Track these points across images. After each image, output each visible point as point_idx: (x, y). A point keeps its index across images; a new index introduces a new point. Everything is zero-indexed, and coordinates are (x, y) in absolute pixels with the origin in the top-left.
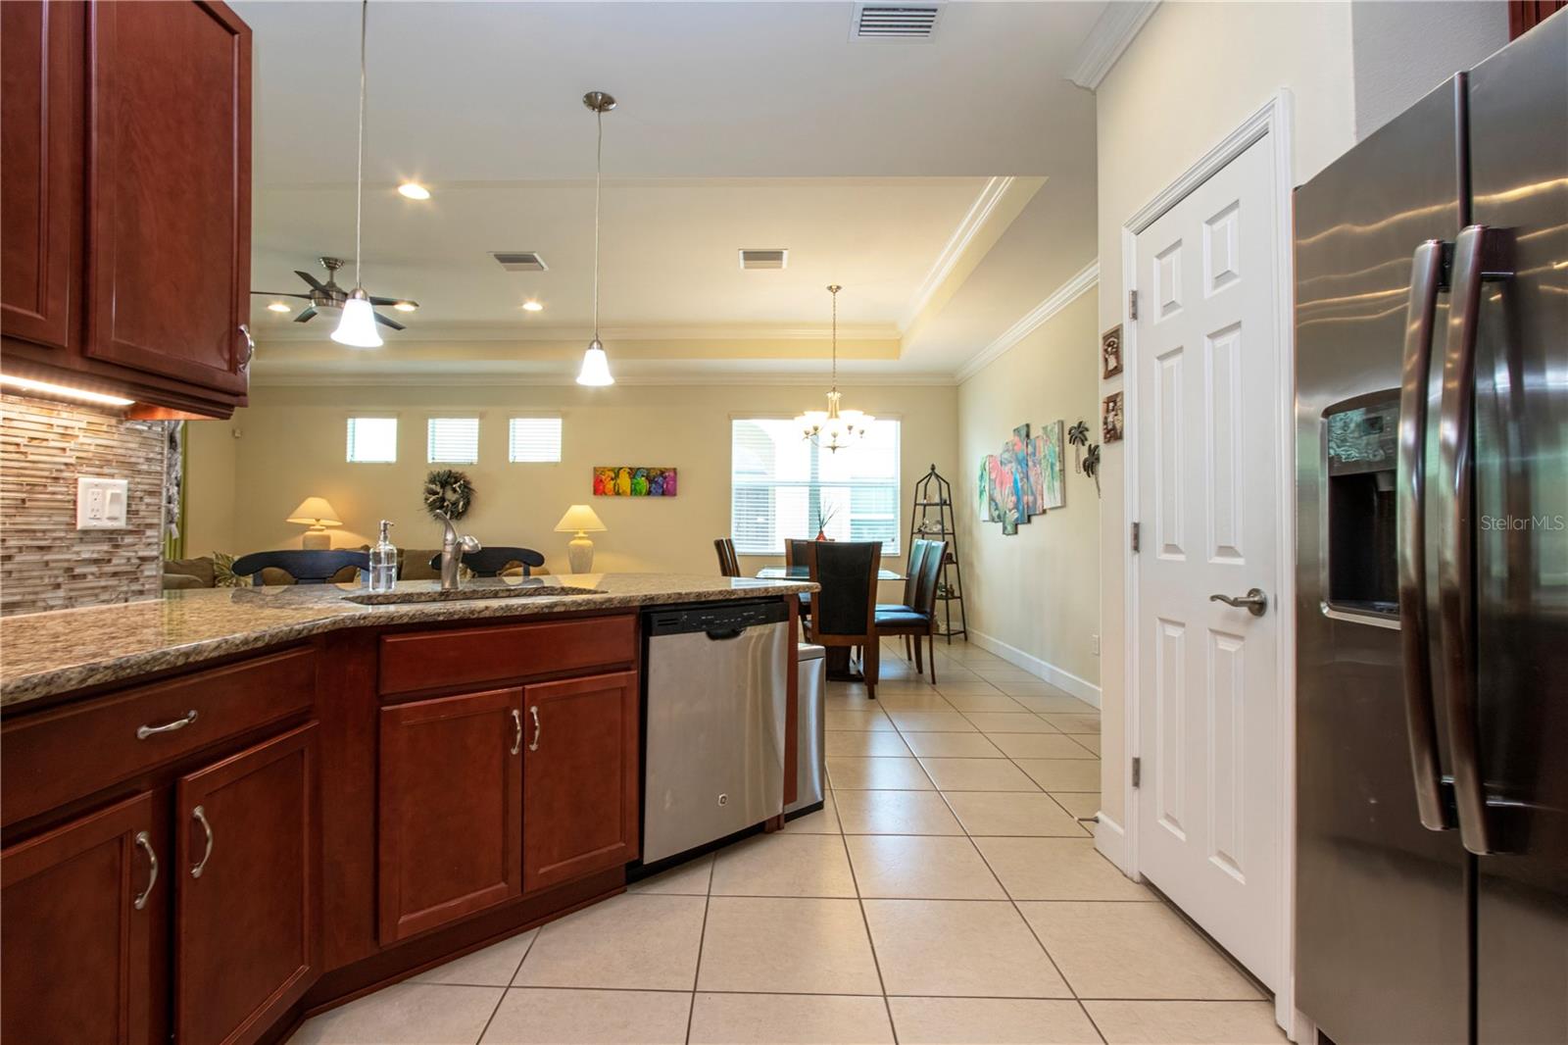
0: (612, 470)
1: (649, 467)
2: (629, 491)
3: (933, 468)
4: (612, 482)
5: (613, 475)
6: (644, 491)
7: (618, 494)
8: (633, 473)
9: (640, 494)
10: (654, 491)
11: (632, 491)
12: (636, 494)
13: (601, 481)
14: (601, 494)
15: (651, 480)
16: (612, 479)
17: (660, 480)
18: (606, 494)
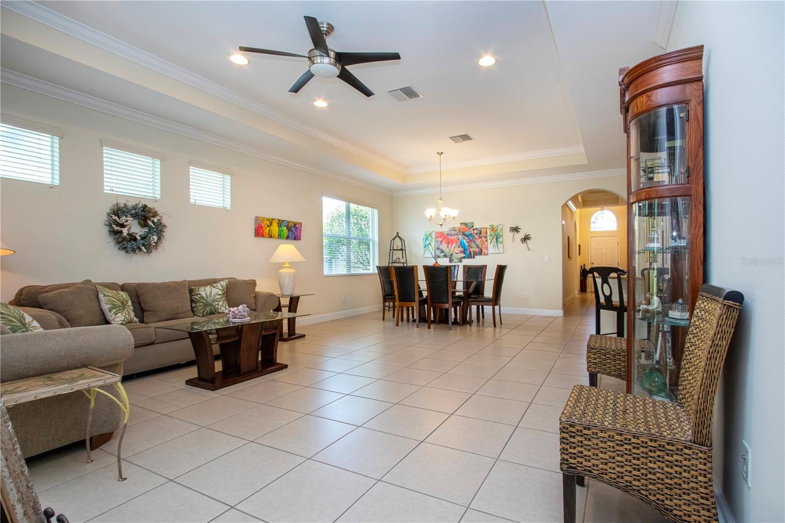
0: (268, 220)
1: (289, 220)
2: (277, 236)
3: (398, 234)
4: (268, 228)
5: (269, 224)
6: (285, 236)
7: (271, 237)
8: (280, 223)
9: (283, 238)
10: (290, 237)
11: (279, 235)
12: (281, 238)
13: (262, 227)
14: (261, 237)
15: (289, 229)
16: (268, 226)
17: (294, 229)
18: (264, 237)
